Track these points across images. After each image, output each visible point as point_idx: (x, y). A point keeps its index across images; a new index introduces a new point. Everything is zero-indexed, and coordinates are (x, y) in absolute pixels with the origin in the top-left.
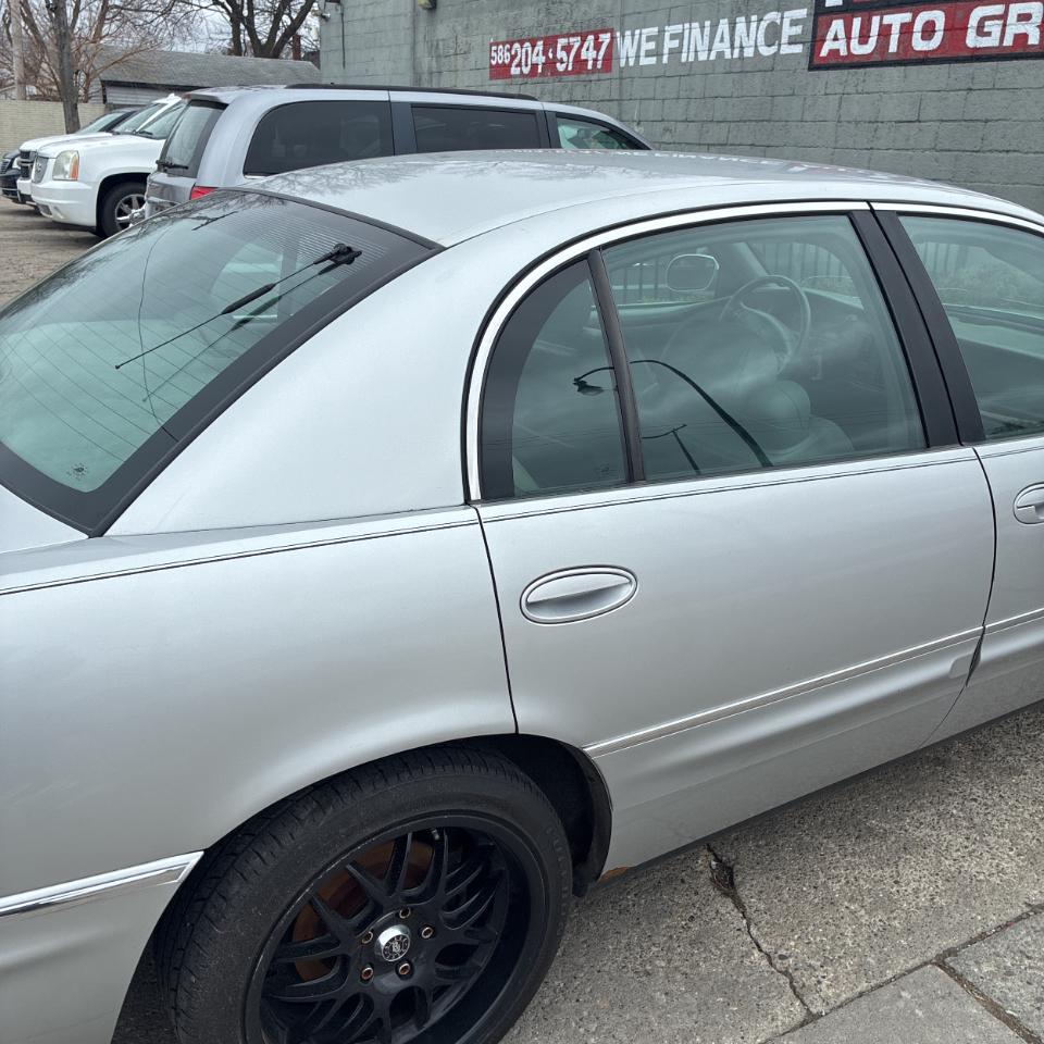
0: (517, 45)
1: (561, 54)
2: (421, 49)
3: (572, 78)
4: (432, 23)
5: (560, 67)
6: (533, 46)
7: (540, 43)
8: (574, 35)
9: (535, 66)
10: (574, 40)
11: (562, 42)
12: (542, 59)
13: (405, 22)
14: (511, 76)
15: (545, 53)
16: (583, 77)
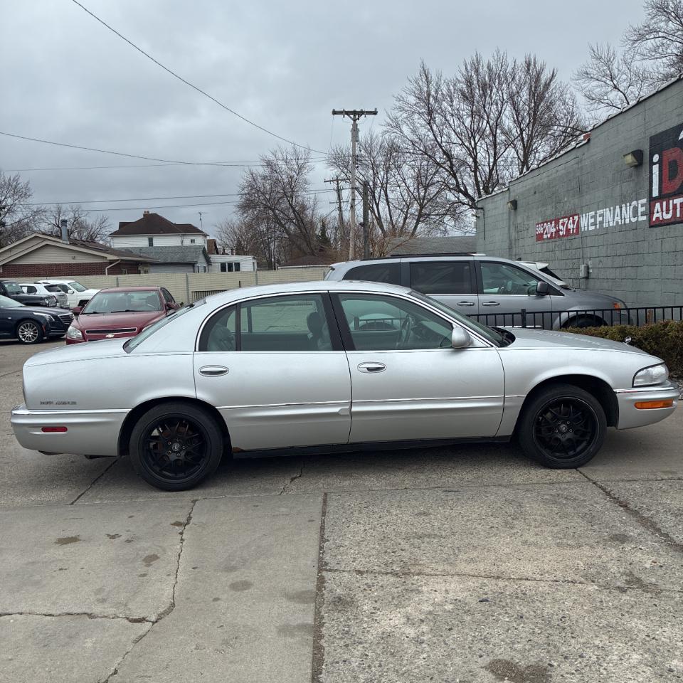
0: (545, 224)
1: (561, 227)
2: (512, 228)
3: (565, 238)
4: (516, 215)
5: (561, 233)
6: (551, 224)
7: (553, 222)
8: (565, 218)
9: (552, 233)
10: (566, 220)
11: (561, 221)
12: (554, 230)
13: (506, 216)
14: (544, 239)
15: (555, 227)
16: (569, 237)
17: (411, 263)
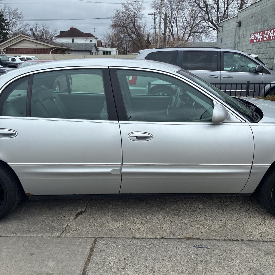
0: (256, 34)
1: (265, 35)
2: (237, 36)
3: (267, 42)
4: (239, 30)
5: (265, 39)
6: (260, 34)
7: (261, 33)
8: (269, 30)
9: (259, 39)
10: (269, 32)
11: (266, 32)
12: (261, 37)
13: (234, 30)
14: (254, 42)
15: (262, 36)
16: (270, 41)
17: (184, 51)
